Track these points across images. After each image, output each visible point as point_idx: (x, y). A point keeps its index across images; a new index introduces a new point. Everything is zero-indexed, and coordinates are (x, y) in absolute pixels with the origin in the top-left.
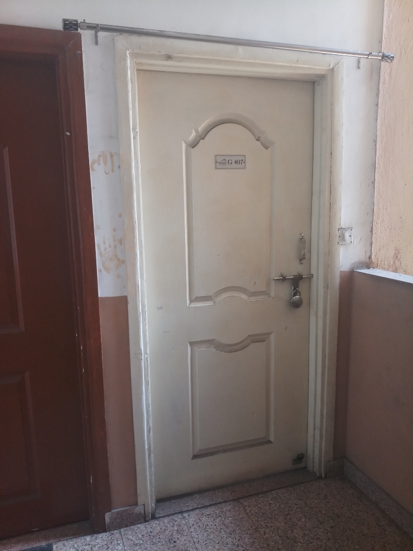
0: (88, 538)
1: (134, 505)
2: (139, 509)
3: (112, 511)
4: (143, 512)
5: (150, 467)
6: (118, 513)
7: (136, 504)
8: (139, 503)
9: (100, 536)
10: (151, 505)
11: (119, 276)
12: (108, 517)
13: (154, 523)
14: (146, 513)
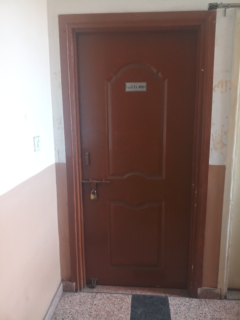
0: (187, 299)
1: (215, 288)
2: (217, 291)
3: (202, 288)
4: (220, 293)
5: (227, 268)
6: (205, 290)
7: (216, 287)
8: (218, 287)
9: (194, 299)
10: (225, 290)
11: (222, 153)
12: (199, 290)
13: (226, 302)
14: (221, 295)
